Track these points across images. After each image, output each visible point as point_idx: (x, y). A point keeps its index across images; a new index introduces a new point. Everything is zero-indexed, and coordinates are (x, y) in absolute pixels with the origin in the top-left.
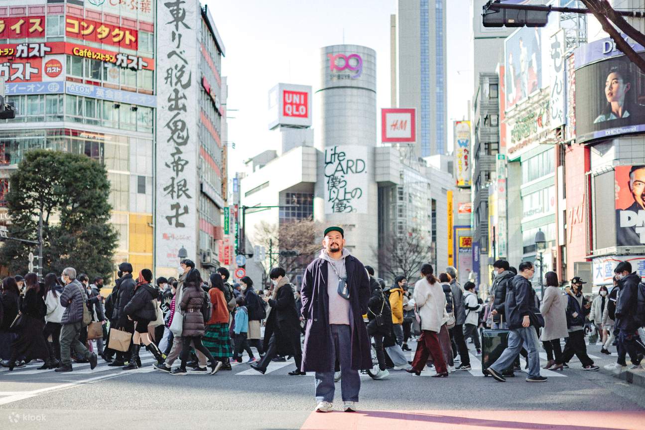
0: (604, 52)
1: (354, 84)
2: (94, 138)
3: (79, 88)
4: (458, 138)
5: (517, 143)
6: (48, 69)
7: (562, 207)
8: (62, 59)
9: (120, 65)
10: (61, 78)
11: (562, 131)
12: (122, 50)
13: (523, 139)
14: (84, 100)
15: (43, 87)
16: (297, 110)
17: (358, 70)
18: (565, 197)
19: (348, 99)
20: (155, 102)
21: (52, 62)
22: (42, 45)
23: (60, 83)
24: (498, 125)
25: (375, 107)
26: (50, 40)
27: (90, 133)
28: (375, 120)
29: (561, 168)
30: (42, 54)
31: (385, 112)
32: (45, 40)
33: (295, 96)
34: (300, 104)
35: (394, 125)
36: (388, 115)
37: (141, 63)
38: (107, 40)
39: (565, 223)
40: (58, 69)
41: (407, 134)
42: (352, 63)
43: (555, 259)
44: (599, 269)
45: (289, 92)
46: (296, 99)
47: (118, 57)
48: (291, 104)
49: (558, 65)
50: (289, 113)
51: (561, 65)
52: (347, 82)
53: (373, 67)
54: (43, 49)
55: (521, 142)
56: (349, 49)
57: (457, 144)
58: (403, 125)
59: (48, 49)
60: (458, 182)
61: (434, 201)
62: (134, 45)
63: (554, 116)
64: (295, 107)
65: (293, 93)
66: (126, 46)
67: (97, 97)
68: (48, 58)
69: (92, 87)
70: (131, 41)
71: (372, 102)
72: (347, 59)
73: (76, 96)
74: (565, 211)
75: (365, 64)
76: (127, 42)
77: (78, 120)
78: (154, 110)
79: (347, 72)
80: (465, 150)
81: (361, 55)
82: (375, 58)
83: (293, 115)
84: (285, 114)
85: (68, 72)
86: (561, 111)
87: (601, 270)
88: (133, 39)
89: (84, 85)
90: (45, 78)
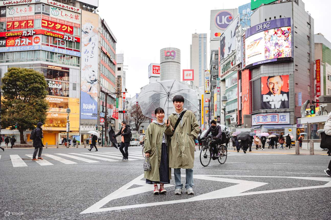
0: (257, 30)
1: (173, 61)
2: (54, 68)
3: (47, 48)
4: (205, 76)
5: (224, 73)
6: (35, 40)
7: (240, 95)
8: (40, 36)
9: (65, 40)
10: (40, 44)
11: (240, 66)
12: (66, 34)
13: (226, 72)
14: (49, 53)
15: (32, 47)
16: (157, 72)
17: (174, 56)
18: (241, 91)
19: (171, 66)
20: (81, 55)
21: (36, 37)
22: (32, 31)
23: (39, 46)
24: (218, 69)
25: (180, 68)
26: (36, 29)
27: (52, 66)
28: (180, 73)
29: (240, 81)
30: (32, 35)
31: (184, 71)
32: (34, 29)
33: (156, 67)
34: (158, 70)
35: (187, 75)
36: (185, 72)
37: (74, 39)
38: (60, 30)
39: (241, 101)
40: (39, 40)
41: (191, 78)
42: (172, 54)
43: (237, 116)
44: (254, 119)
45: (155, 66)
46: (157, 68)
47: (64, 36)
48: (155, 70)
49: (239, 40)
50: (155, 72)
51: (240, 40)
52: (170, 60)
53: (179, 55)
54: (33, 32)
55: (225, 72)
56: (171, 49)
57: (205, 78)
58: (190, 75)
59: (34, 32)
60: (205, 91)
61: (200, 100)
62: (71, 32)
63: (237, 60)
64: (156, 71)
65: (156, 66)
66: (68, 32)
67: (55, 52)
68: (35, 36)
69: (53, 48)
70: (70, 30)
71: (179, 67)
72: (171, 52)
73: (46, 51)
74: (241, 97)
75: (176, 54)
76: (69, 31)
77: (47, 61)
78: (80, 58)
79: (170, 57)
80: (208, 80)
81: (175, 51)
82: (180, 52)
83: (156, 73)
84: (153, 73)
85: (43, 41)
86: (240, 58)
87: (255, 120)
88: (71, 30)
89: (49, 47)
90: (34, 44)
